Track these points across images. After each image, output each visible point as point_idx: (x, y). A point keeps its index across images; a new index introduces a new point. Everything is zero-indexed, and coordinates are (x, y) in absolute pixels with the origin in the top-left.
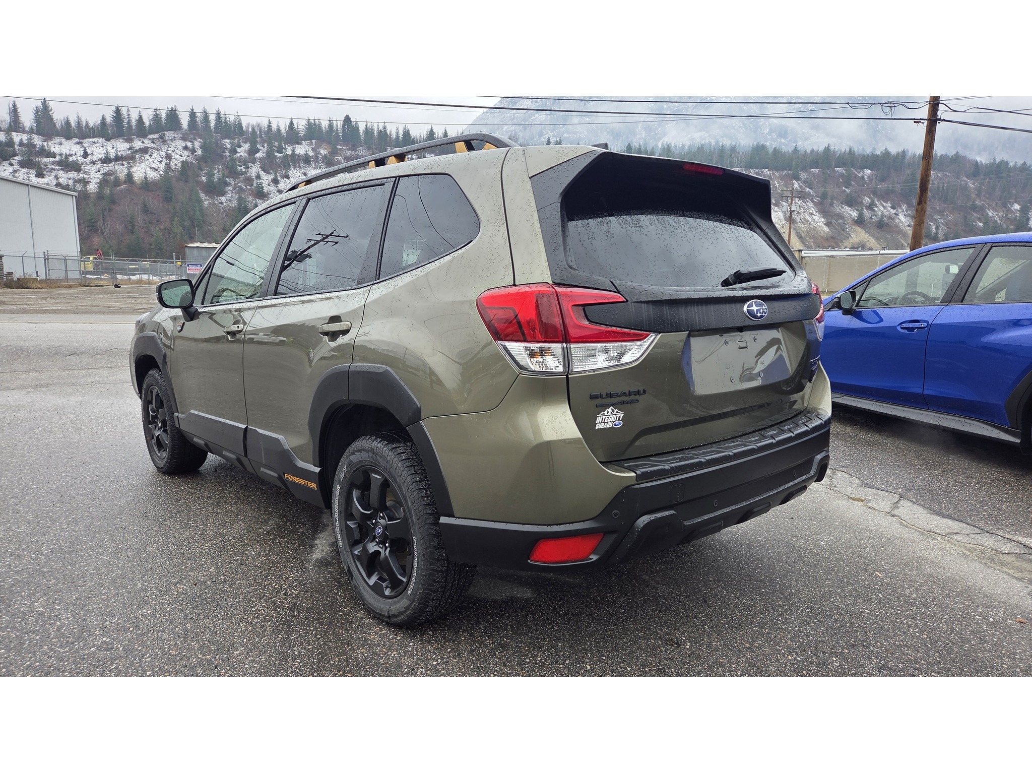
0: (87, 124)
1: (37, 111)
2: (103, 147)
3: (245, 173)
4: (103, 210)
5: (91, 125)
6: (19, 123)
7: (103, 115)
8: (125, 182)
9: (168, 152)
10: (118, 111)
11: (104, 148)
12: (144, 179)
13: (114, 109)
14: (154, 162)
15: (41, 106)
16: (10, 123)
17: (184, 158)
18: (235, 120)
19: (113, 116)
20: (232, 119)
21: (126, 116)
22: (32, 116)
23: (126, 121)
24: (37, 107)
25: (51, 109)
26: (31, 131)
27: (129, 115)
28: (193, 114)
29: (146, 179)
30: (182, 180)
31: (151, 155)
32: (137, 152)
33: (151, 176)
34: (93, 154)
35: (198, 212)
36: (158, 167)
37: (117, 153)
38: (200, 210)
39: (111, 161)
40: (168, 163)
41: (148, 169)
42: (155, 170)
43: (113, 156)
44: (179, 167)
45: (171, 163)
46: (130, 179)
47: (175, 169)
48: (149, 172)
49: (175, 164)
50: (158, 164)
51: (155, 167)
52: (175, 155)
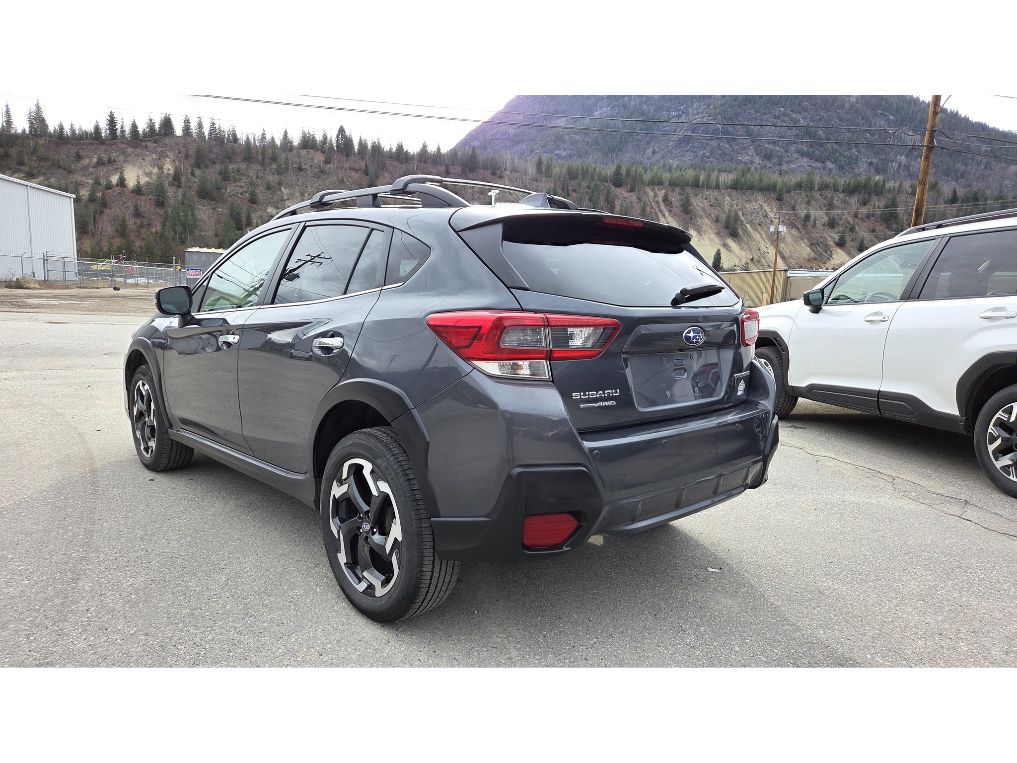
5: (85, 131)
7: (97, 122)
10: (112, 116)
15: (35, 107)
27: (122, 119)
28: (187, 121)
31: (144, 160)
32: (130, 155)
33: (144, 180)
34: (88, 157)
35: (190, 217)
36: (151, 171)
37: (110, 156)
38: (193, 215)
39: (103, 164)
40: (161, 168)
41: (141, 172)
42: (148, 174)
43: (106, 159)
44: (172, 172)
45: (164, 167)
46: (122, 182)
47: (169, 174)
48: (141, 176)
49: (169, 167)
50: (151, 168)
51: (148, 171)
52: (168, 160)
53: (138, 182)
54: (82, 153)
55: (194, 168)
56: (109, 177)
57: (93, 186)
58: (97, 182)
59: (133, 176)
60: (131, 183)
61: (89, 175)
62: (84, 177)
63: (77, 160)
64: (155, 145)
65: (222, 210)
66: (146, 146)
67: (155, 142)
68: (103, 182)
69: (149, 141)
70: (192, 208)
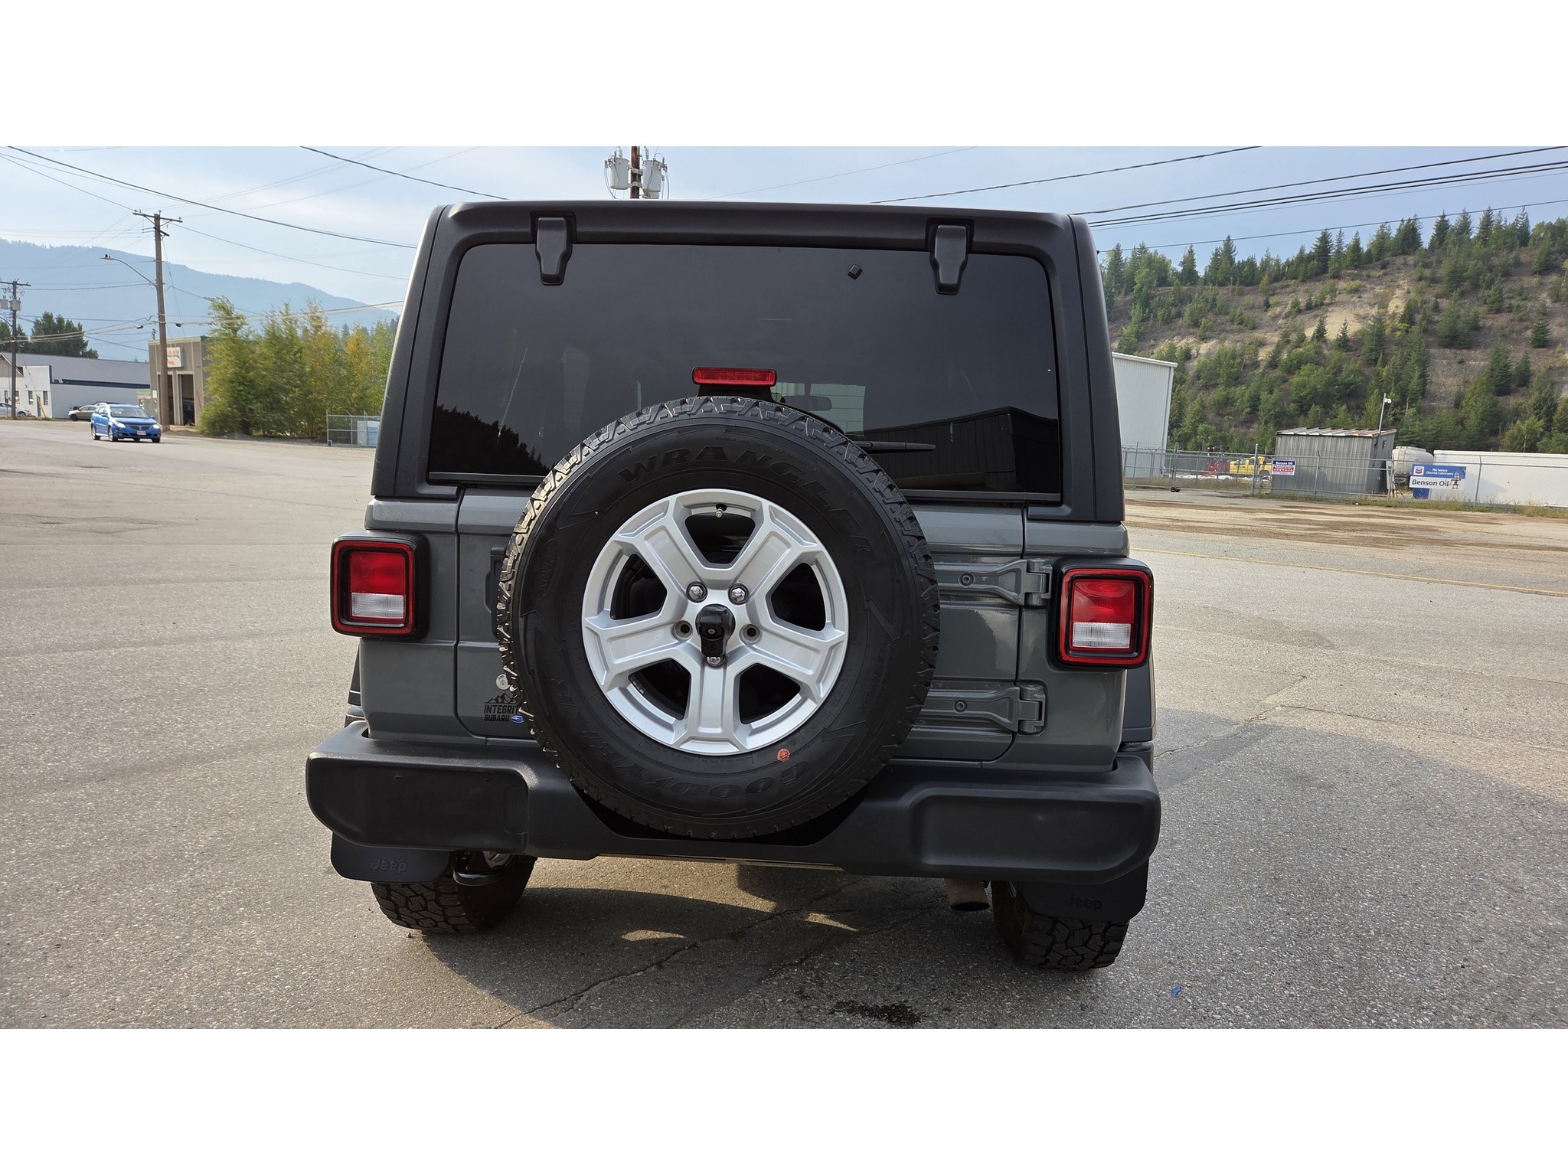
0: (1278, 261)
1: (1216, 255)
2: (1293, 293)
3: (1517, 309)
5: (1283, 261)
6: (1193, 273)
7: (1302, 247)
8: (1312, 341)
10: (1324, 239)
11: (1294, 295)
12: (1341, 335)
13: (1320, 235)
15: (1222, 247)
17: (1411, 297)
18: (1514, 225)
19: (1316, 245)
20: (1511, 221)
21: (1335, 243)
22: (1208, 262)
23: (1334, 251)
24: (1216, 250)
25: (1234, 251)
27: (1340, 241)
28: (1442, 227)
29: (1344, 335)
30: (1401, 329)
31: (1360, 297)
32: (1340, 293)
33: (1354, 328)
34: (1277, 304)
35: (1415, 379)
36: (1368, 314)
37: (1310, 299)
38: (1423, 376)
39: (1300, 311)
40: (1384, 305)
41: (1350, 317)
42: (1362, 318)
43: (1302, 305)
44: (1401, 311)
45: (1390, 304)
46: (1320, 333)
47: (1394, 314)
48: (1352, 323)
49: (1397, 305)
50: (1368, 308)
51: (1362, 312)
52: (1398, 292)
53: (1344, 332)
54: (1272, 300)
55: (1439, 300)
56: (1303, 329)
57: (1278, 346)
58: (1286, 340)
59: (1340, 323)
60: (1333, 332)
61: (1276, 330)
62: (1269, 334)
63: (1265, 311)
64: (1381, 273)
65: (1479, 361)
66: (1368, 276)
67: (1384, 267)
68: (1294, 337)
69: (1373, 268)
70: (1424, 363)
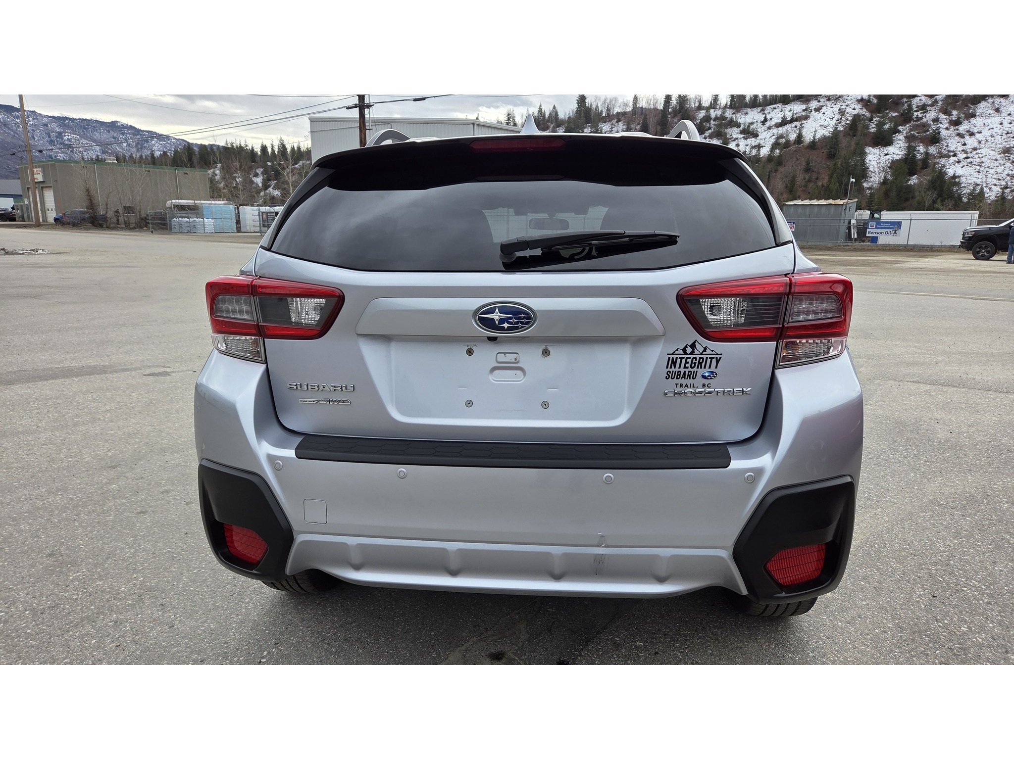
2: (781, 111)
3: (922, 118)
4: (769, 172)
6: (718, 101)
8: (794, 143)
9: (842, 107)
11: (782, 113)
12: (812, 139)
14: (825, 120)
16: (711, 102)
17: (855, 112)
26: (726, 107)
29: (814, 139)
30: (849, 135)
